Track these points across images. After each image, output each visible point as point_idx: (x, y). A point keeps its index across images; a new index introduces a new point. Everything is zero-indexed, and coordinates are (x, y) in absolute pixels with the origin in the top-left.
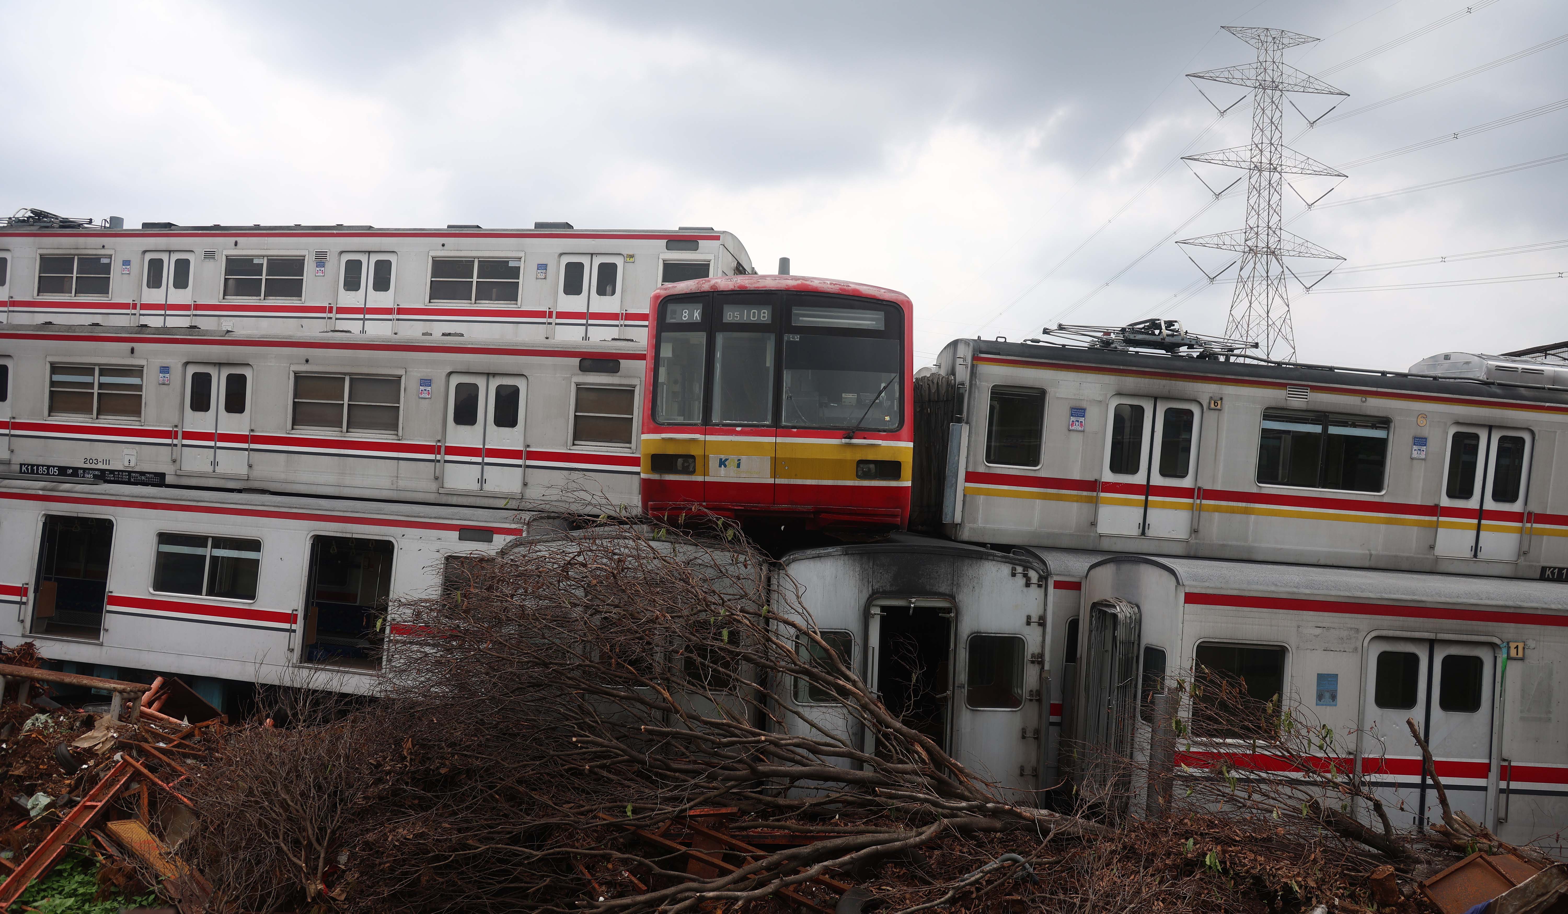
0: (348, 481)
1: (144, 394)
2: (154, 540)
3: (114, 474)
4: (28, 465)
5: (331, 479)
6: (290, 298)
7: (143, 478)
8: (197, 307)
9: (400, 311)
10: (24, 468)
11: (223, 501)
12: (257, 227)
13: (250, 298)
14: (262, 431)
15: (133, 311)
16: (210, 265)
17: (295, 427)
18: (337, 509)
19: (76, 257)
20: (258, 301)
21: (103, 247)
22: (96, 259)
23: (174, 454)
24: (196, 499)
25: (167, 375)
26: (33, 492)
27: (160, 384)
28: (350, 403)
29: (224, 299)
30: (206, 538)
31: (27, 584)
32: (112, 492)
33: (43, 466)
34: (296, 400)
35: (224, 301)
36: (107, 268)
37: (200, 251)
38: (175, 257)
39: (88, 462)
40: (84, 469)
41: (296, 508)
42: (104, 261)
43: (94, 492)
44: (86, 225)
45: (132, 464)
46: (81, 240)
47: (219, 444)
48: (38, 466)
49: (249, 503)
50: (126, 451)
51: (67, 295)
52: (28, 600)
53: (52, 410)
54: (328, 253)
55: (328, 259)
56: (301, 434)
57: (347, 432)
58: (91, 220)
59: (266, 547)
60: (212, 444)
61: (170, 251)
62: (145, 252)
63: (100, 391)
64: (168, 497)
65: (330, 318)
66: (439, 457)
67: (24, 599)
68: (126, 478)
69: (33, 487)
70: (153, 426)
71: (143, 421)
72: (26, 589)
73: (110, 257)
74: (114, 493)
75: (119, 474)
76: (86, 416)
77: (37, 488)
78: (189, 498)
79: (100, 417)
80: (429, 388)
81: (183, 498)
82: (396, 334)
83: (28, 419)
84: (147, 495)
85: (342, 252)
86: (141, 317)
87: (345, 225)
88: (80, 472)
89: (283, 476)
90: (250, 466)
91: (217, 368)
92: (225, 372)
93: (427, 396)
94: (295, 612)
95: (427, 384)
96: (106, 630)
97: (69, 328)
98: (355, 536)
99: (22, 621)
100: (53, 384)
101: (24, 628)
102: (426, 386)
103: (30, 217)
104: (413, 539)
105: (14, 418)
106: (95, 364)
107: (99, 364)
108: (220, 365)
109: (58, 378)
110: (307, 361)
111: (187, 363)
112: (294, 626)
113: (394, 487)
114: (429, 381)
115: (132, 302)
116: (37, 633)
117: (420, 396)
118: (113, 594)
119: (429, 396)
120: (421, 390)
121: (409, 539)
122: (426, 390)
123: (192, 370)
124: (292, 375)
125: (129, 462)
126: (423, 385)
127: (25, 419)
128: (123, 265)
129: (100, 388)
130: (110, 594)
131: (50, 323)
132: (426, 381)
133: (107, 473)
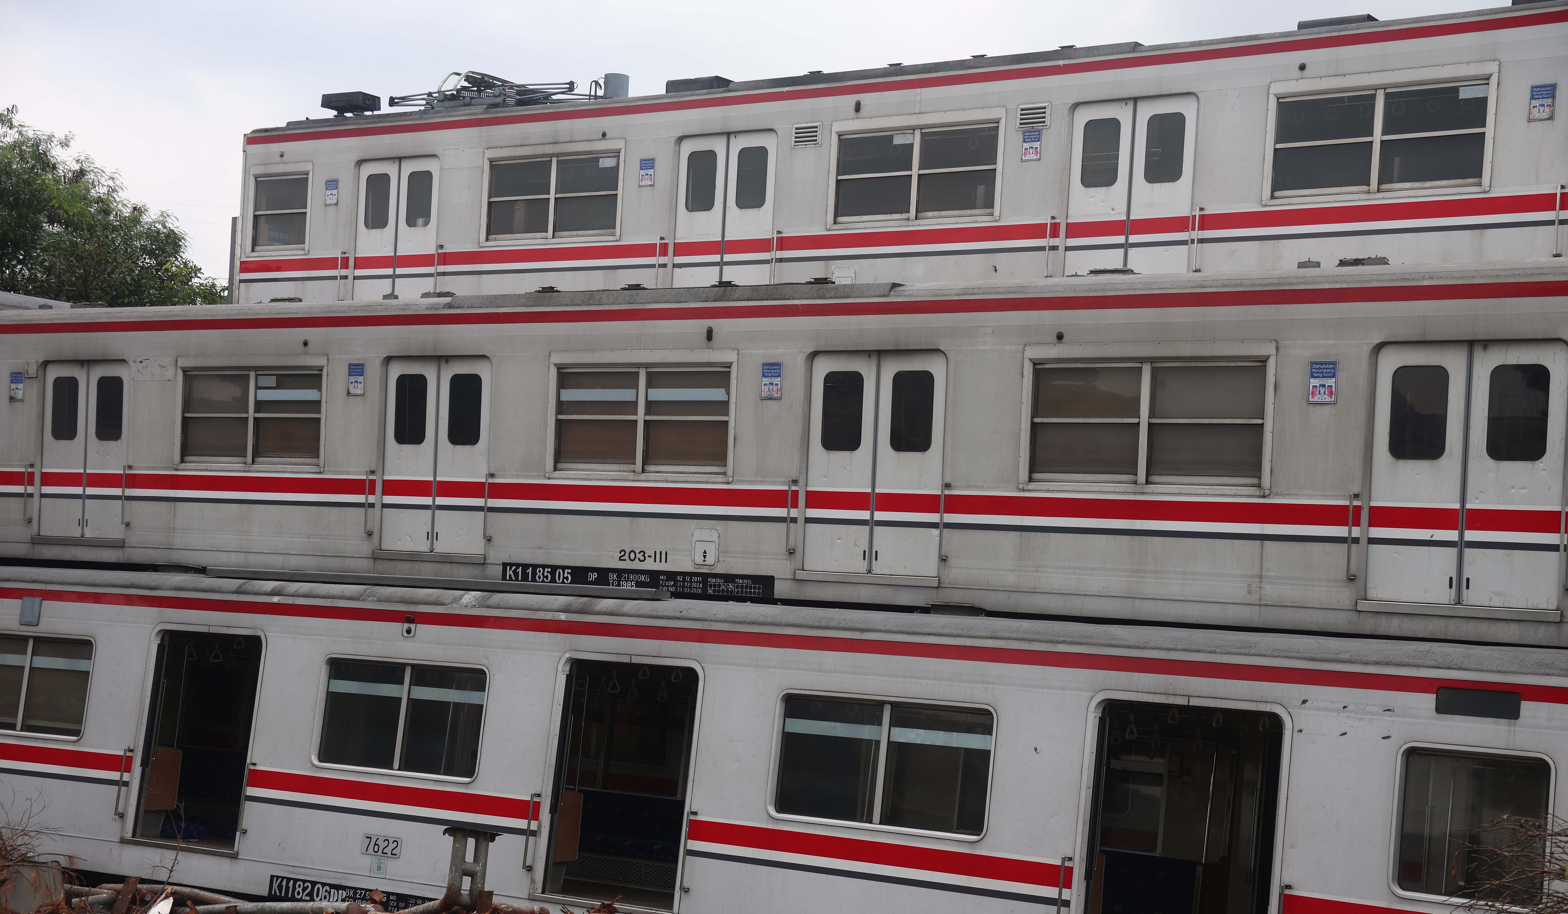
0: (1150, 587)
1: (732, 419)
2: (778, 709)
3: (676, 581)
4: (518, 565)
5: (1116, 583)
6: (968, 212)
7: (731, 586)
8: (784, 243)
9: (1208, 221)
10: (509, 572)
11: (912, 629)
12: (896, 69)
13: (888, 217)
14: (968, 487)
15: (662, 260)
16: (807, 154)
17: (1036, 476)
18: (1153, 644)
19: (554, 160)
20: (904, 223)
21: (604, 135)
22: (593, 159)
23: (792, 537)
24: (857, 626)
25: (776, 380)
26: (549, 616)
27: (762, 399)
28: (1153, 421)
29: (835, 222)
30: (880, 704)
31: (539, 795)
32: (693, 614)
33: (544, 567)
34: (1037, 420)
35: (836, 227)
36: (611, 177)
37: (787, 129)
38: (739, 144)
39: (626, 558)
40: (620, 572)
41: (1063, 642)
42: (606, 163)
43: (660, 614)
44: (554, 97)
45: (710, 560)
46: (563, 125)
47: (880, 516)
48: (535, 567)
49: (963, 633)
50: (698, 535)
51: (539, 235)
52: (539, 827)
53: (560, 457)
54: (1048, 111)
55: (1048, 123)
56: (1048, 491)
57: (1148, 482)
58: (572, 84)
59: (1003, 725)
60: (864, 515)
61: (728, 134)
62: (681, 139)
63: (648, 418)
64: (801, 622)
65: (1054, 248)
66: (1356, 532)
67: (534, 825)
68: (698, 588)
69: (548, 607)
70: (750, 482)
71: (730, 473)
72: (537, 805)
73: (616, 154)
74: (697, 615)
75: (684, 581)
76: (622, 467)
77: (554, 607)
78: (843, 624)
79: (648, 468)
80: (1331, 382)
81: (832, 624)
82: (1197, 271)
83: (518, 476)
84: (761, 619)
85: (1076, 106)
86: (677, 270)
87: (1078, 45)
88: (613, 576)
89: (1011, 579)
90: (943, 559)
91: (874, 361)
92: (891, 369)
93: (1328, 399)
94: (1067, 864)
95: (1326, 373)
96: (686, 890)
97: (591, 295)
98: (1194, 702)
99: (529, 869)
100: (562, 408)
101: (533, 881)
102: (1323, 377)
103: (464, 88)
104: (1327, 710)
105: (492, 475)
106: (639, 365)
107: (646, 366)
108: (879, 354)
109: (570, 395)
110: (1060, 337)
111: (814, 355)
112: (1066, 894)
113: (1254, 598)
114: (1331, 366)
115: (658, 242)
116: (552, 892)
117: (1311, 400)
118: (700, 818)
119: (1331, 398)
120: (1313, 386)
121: (1318, 709)
122: (1324, 386)
123: (823, 368)
124: (1028, 369)
125: (705, 557)
126: (1317, 375)
127: (512, 476)
128: (641, 169)
129: (648, 412)
130: (692, 817)
131: (551, 289)
132: (1324, 366)
133: (662, 578)
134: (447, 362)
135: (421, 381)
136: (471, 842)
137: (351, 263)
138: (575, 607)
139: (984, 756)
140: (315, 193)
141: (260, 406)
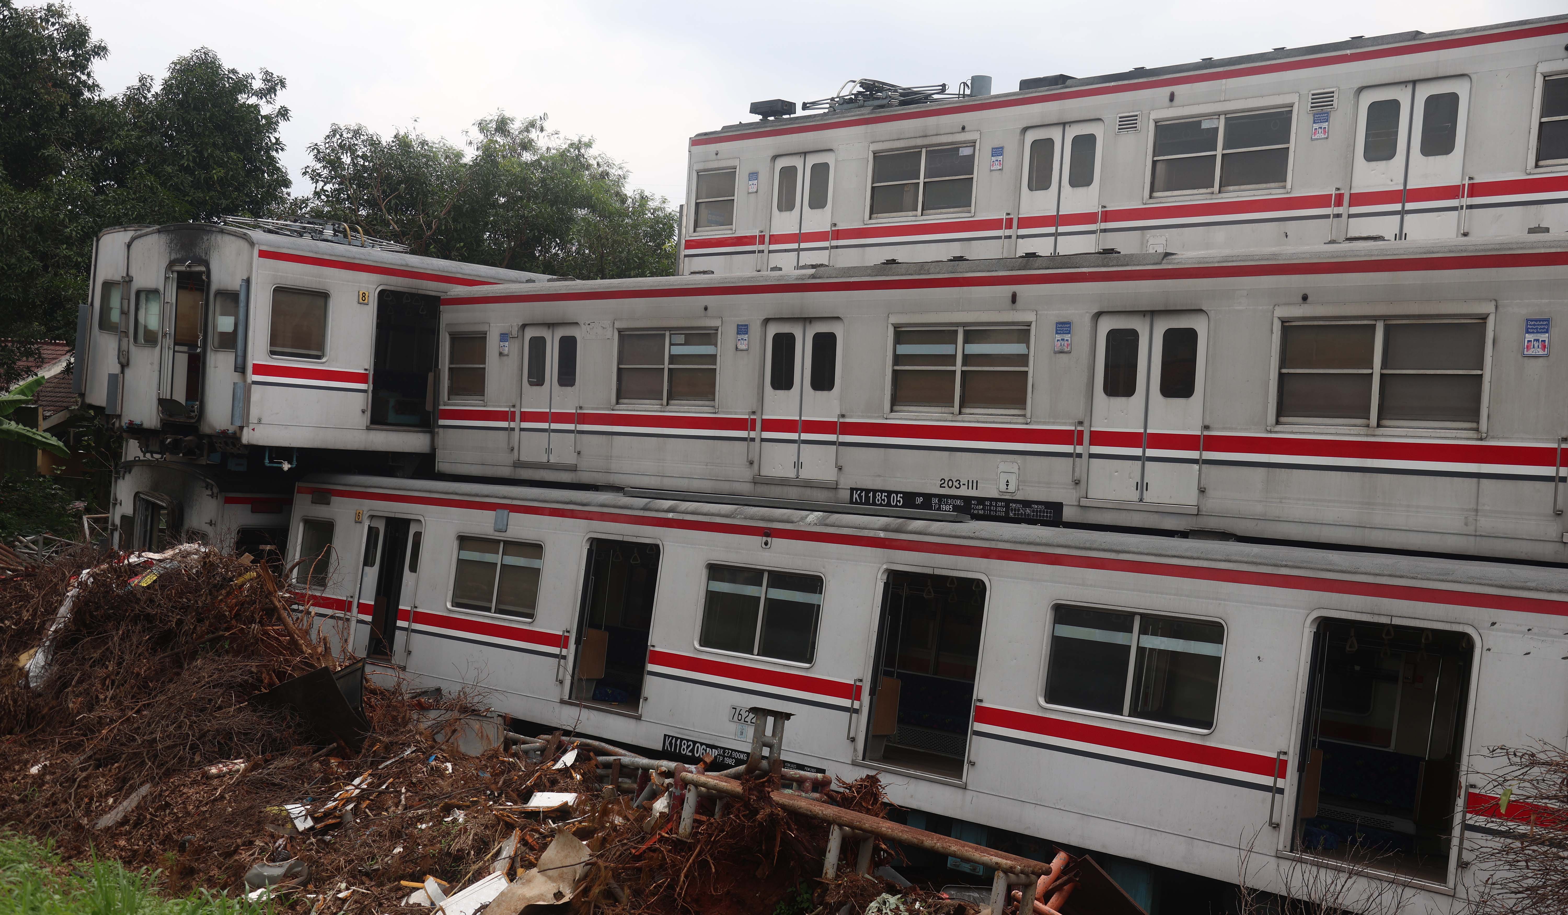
0: (1379, 517)
1: (1030, 370)
2: (1049, 616)
3: (984, 505)
4: (862, 490)
5: (1348, 513)
6: (1264, 186)
7: (1028, 511)
8: (1108, 216)
9: (1476, 189)
10: (855, 496)
11: (1160, 552)
12: (1208, 63)
13: (1195, 191)
14: (1224, 429)
15: (1008, 232)
16: (1129, 139)
17: (1283, 419)
18: (1362, 570)
19: (924, 150)
20: (1209, 196)
21: (963, 128)
22: (953, 150)
23: (1077, 470)
24: (1115, 547)
25: (1067, 337)
26: (871, 534)
27: (1055, 353)
28: (1385, 372)
29: (1151, 197)
30: (1132, 615)
31: (861, 681)
32: (984, 534)
33: (882, 491)
34: (1284, 371)
35: (1152, 201)
36: (968, 165)
37: (1112, 118)
38: (1073, 132)
39: (945, 485)
40: (941, 497)
41: (1286, 566)
42: (965, 152)
43: (958, 534)
44: (935, 96)
45: (1012, 488)
46: (931, 122)
47: (1150, 453)
48: (875, 491)
49: (1202, 556)
50: (1003, 467)
51: (910, 213)
52: (861, 706)
53: (896, 401)
54: (1336, 95)
55: (1335, 105)
56: (1292, 433)
57: (1379, 426)
58: (944, 86)
59: (1232, 636)
60: (1137, 452)
61: (1064, 124)
62: (1025, 130)
63: (965, 368)
64: (1070, 543)
65: (1338, 216)
66: (1563, 472)
67: (856, 705)
68: (1001, 511)
69: (872, 526)
70: (1045, 423)
71: (1028, 415)
72: (859, 688)
73: (973, 144)
74: (987, 536)
75: (991, 505)
76: (944, 409)
77: (876, 526)
78: (1104, 546)
79: (964, 410)
80: (1544, 337)
81: (1095, 546)
82: (1465, 235)
83: (863, 417)
84: (1038, 540)
85: (1361, 90)
86: (1020, 240)
87: (1367, 35)
88: (935, 501)
89: (1259, 509)
90: (1202, 491)
91: (1148, 320)
92: (1161, 327)
93: (1541, 352)
94: (1282, 757)
95: (1540, 329)
96: (972, 764)
97: (922, 266)
98: (1397, 621)
99: (853, 740)
100: (898, 359)
101: (855, 750)
102: (1538, 332)
103: (860, 93)
104: (1513, 632)
105: (843, 416)
106: (958, 324)
107: (964, 325)
108: (1152, 314)
109: (905, 349)
110: (1305, 298)
111: (1098, 315)
112: (1280, 783)
113: (1470, 529)
114: (1545, 323)
115: (1004, 217)
116: (871, 760)
117: (1525, 353)
118: (984, 705)
119: (1544, 351)
120: (1528, 341)
121: (1505, 631)
122: (1538, 340)
123: (1106, 326)
124: (1277, 326)
125: (1007, 485)
126: (1532, 331)
127: (859, 417)
128: (992, 156)
129: (964, 364)
130: (978, 704)
131: (893, 262)
132: (1538, 323)
133: (973, 502)
134: (810, 322)
135: (791, 338)
136: (770, 720)
137: (767, 239)
138: (893, 526)
139: (1215, 662)
140: (741, 184)
141: (673, 359)
